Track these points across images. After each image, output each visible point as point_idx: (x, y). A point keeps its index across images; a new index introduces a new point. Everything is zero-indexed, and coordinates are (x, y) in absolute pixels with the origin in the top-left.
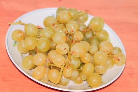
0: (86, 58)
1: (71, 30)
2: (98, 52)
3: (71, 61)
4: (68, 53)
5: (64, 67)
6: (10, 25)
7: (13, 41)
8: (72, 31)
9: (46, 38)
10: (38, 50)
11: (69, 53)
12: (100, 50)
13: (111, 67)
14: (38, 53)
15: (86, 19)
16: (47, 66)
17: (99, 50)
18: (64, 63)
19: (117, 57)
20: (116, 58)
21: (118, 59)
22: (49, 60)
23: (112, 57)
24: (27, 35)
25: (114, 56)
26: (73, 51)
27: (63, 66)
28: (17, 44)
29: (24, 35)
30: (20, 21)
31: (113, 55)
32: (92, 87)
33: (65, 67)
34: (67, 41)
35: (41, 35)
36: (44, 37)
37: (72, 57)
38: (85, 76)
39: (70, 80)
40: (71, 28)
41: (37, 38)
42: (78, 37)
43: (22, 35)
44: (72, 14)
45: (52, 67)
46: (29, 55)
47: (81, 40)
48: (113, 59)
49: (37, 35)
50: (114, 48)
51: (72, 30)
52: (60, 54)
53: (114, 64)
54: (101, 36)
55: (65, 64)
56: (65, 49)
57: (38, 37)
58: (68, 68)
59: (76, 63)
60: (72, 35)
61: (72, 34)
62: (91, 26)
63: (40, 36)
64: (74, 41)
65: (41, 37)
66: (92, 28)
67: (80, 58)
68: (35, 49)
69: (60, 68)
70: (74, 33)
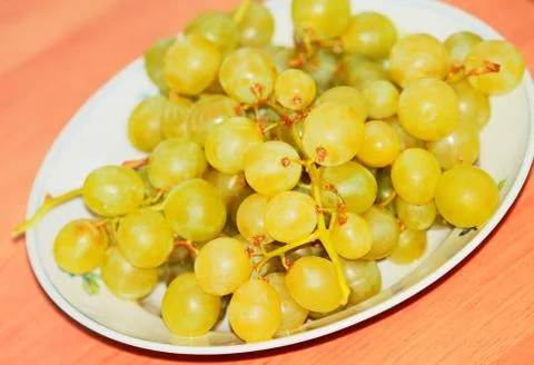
0: (379, 145)
1: (252, 89)
2: (403, 94)
3: (336, 192)
4: (304, 168)
5: (327, 227)
6: (22, 237)
7: (79, 281)
8: (256, 90)
9: (183, 179)
10: (189, 242)
11: (309, 164)
12: (403, 84)
13: (488, 117)
14: (197, 252)
15: (268, 25)
16: (265, 270)
17: (400, 89)
18: (318, 212)
19: (486, 62)
20: (480, 70)
21: (492, 67)
22: (257, 243)
23: (465, 78)
24: (112, 218)
25: (469, 68)
26: (318, 150)
27: (322, 225)
28: (100, 282)
29: (99, 228)
30: (48, 197)
31: (463, 67)
32: (475, 229)
33: (331, 226)
34: (267, 134)
35: (159, 183)
36: (177, 184)
37: (328, 176)
38: (423, 209)
39: (378, 261)
40: (246, 81)
41: (152, 204)
42: (296, 91)
43: (96, 232)
44: (211, 37)
45: (284, 260)
46: (168, 285)
47: (314, 93)
48: (473, 80)
49: (146, 197)
50: (449, 44)
51: (256, 85)
52: (278, 192)
53: (487, 96)
54: (366, 39)
55: (325, 214)
56: (284, 162)
57: (155, 200)
58: (342, 222)
59: (359, 185)
60: (268, 103)
61: (268, 99)
62: (306, 30)
63: (158, 190)
64: (292, 116)
65: (165, 192)
66: (315, 38)
67: (355, 159)
68: (176, 247)
69: (318, 242)
70: (273, 92)
